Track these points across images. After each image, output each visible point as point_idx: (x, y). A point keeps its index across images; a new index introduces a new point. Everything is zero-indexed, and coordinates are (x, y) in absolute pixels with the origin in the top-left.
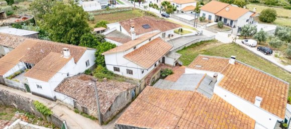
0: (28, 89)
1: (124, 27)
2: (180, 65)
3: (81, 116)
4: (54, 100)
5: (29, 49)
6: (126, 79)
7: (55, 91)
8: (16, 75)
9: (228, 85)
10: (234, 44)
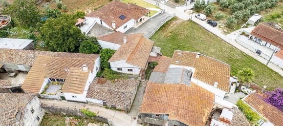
0: (63, 98)
1: (105, 22)
2: (161, 55)
3: (111, 110)
4: (87, 103)
5: (45, 65)
6: (128, 75)
7: (87, 97)
8: (46, 89)
9: (199, 76)
10: (190, 20)
